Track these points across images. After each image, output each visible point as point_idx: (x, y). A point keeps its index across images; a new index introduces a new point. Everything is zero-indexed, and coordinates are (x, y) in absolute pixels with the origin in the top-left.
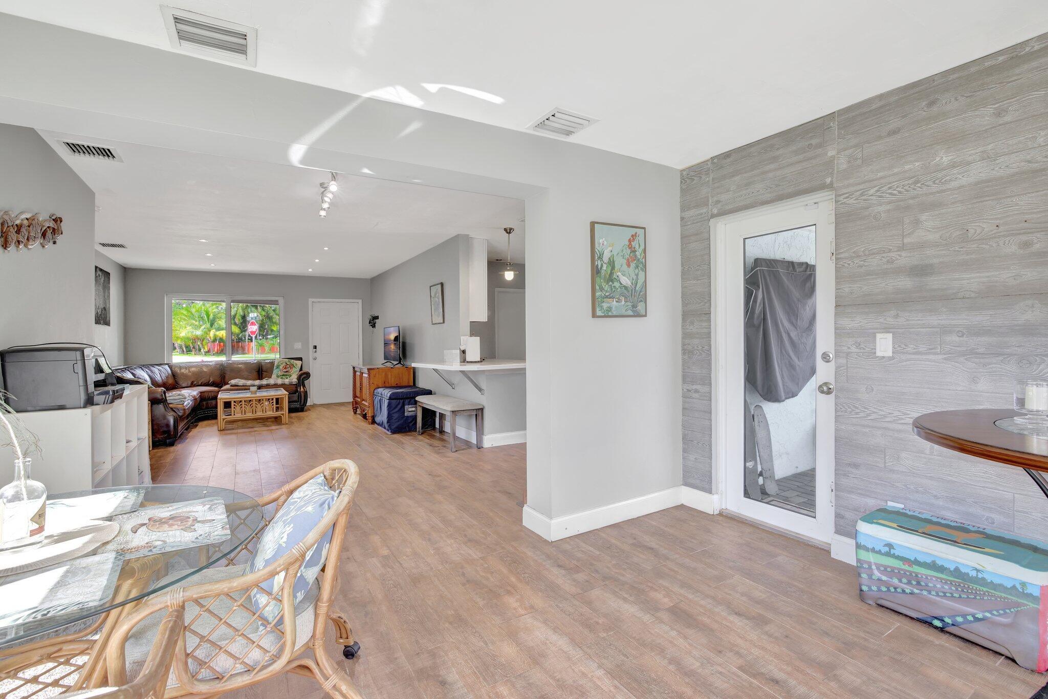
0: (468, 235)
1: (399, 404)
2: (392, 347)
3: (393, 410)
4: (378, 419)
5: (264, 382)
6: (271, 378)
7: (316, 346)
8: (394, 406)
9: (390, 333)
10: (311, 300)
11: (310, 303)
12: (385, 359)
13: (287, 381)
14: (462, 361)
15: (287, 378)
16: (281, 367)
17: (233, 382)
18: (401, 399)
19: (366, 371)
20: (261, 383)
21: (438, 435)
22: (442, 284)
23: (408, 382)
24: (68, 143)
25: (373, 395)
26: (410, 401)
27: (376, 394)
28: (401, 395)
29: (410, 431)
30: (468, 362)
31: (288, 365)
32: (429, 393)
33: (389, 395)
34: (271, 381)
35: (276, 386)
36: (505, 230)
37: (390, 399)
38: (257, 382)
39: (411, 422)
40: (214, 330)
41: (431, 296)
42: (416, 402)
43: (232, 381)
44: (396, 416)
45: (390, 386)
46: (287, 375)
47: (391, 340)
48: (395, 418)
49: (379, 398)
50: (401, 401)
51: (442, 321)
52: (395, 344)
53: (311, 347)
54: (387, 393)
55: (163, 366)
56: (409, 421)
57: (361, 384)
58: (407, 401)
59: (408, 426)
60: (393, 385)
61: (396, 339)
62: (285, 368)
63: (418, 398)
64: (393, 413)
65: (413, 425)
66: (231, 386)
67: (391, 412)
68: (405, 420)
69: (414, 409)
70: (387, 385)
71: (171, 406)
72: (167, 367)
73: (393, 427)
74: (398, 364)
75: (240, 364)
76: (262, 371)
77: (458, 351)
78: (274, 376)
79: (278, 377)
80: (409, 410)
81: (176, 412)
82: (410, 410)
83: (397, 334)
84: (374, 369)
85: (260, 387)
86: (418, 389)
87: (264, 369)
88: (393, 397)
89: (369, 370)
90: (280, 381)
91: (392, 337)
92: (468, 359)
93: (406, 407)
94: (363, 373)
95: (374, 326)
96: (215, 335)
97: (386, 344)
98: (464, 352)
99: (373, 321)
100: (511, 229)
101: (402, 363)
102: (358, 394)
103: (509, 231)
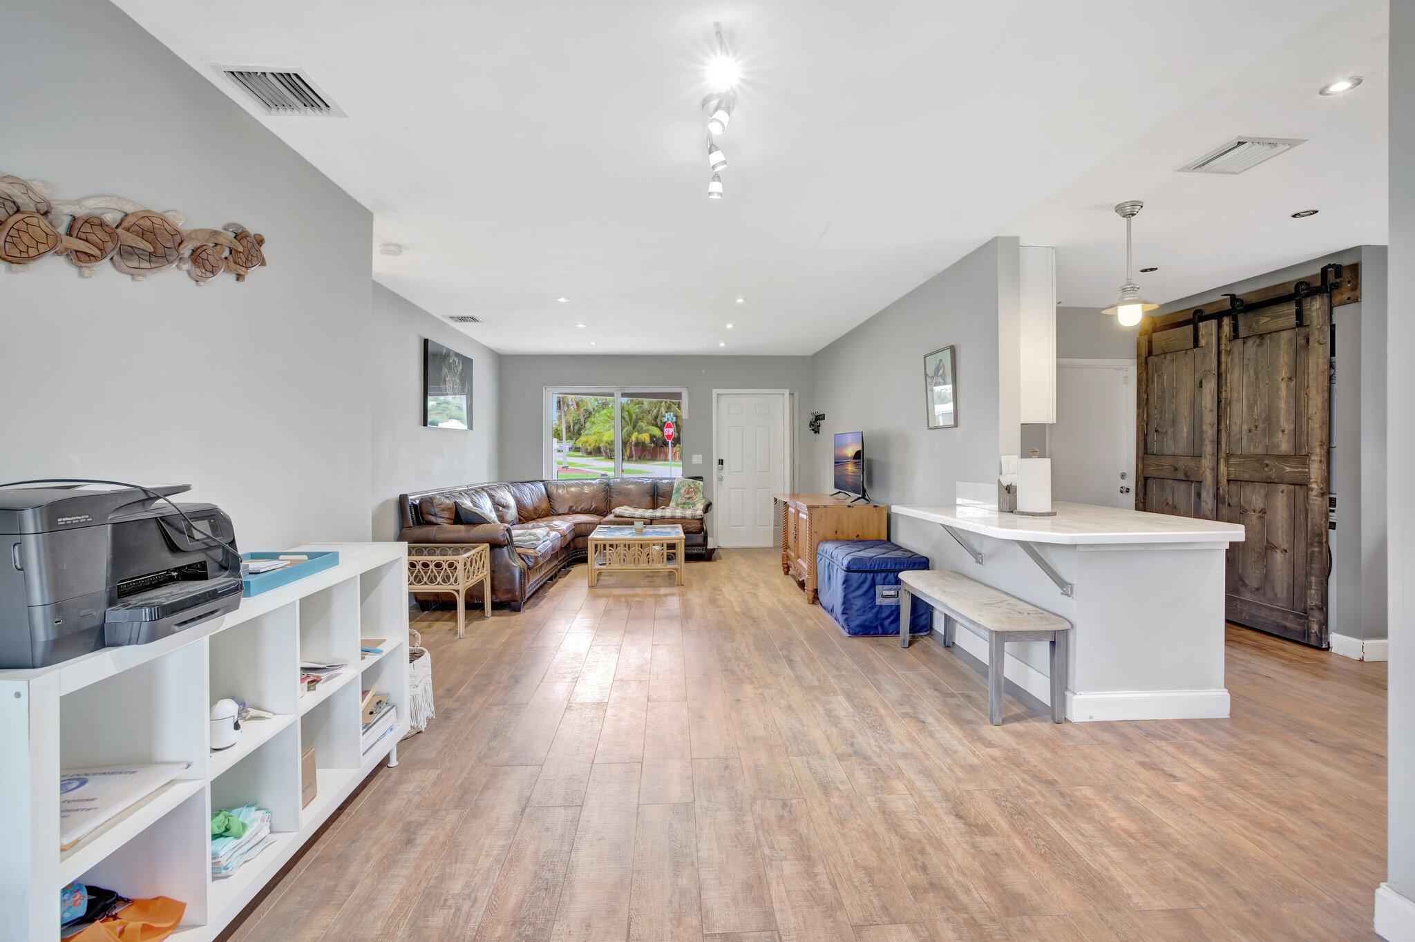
0: (1017, 239)
1: (864, 582)
2: (850, 468)
3: (853, 591)
4: (823, 597)
5: (658, 513)
6: (668, 506)
7: (722, 460)
8: (856, 585)
9: (845, 446)
10: (715, 392)
11: (714, 395)
12: (837, 486)
13: (688, 513)
14: (1006, 508)
15: (689, 508)
16: (682, 492)
17: (618, 510)
18: (869, 572)
19: (805, 509)
20: (654, 514)
21: (939, 650)
22: (953, 350)
23: (879, 534)
24: (232, 73)
25: (814, 555)
26: (886, 577)
27: (820, 552)
28: (869, 565)
29: (885, 633)
30: (1022, 513)
31: (691, 488)
32: (922, 564)
33: (846, 562)
34: (668, 512)
35: (673, 521)
36: (1119, 209)
37: (849, 570)
38: (649, 513)
39: (888, 617)
40: (636, 433)
41: (926, 375)
42: (898, 582)
43: (616, 509)
44: (858, 603)
45: (846, 538)
46: (688, 504)
47: (848, 458)
48: (856, 608)
49: (827, 562)
50: (870, 576)
51: (952, 423)
52: (855, 463)
53: (715, 462)
54: (841, 556)
55: (536, 484)
56: (884, 615)
57: (796, 529)
58: (879, 577)
59: (882, 625)
60: (851, 538)
61: (858, 455)
62: (688, 493)
63: (902, 575)
64: (854, 598)
65: (891, 623)
66: (616, 516)
67: (850, 596)
68: (877, 614)
69: (892, 593)
70: (840, 536)
71: (519, 550)
72: (541, 486)
73: (854, 624)
74: (859, 498)
75: (632, 483)
76: (658, 495)
77: (995, 488)
78: (672, 504)
79: (677, 505)
80: (884, 593)
81: (524, 560)
82: (886, 593)
83: (859, 448)
84: (818, 507)
85: (651, 521)
86: (899, 554)
87: (660, 491)
88: (855, 568)
89: (810, 508)
90: (678, 513)
91: (850, 452)
92: (1022, 505)
93: (879, 588)
94: (799, 512)
95: (816, 431)
96: (637, 438)
97: (838, 463)
98: (1010, 490)
99: (816, 423)
100: (1134, 204)
101: (866, 497)
102: (791, 542)
103: (1128, 211)
